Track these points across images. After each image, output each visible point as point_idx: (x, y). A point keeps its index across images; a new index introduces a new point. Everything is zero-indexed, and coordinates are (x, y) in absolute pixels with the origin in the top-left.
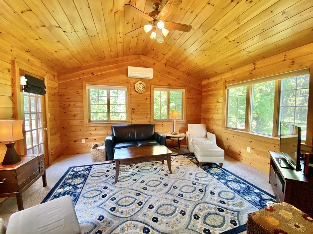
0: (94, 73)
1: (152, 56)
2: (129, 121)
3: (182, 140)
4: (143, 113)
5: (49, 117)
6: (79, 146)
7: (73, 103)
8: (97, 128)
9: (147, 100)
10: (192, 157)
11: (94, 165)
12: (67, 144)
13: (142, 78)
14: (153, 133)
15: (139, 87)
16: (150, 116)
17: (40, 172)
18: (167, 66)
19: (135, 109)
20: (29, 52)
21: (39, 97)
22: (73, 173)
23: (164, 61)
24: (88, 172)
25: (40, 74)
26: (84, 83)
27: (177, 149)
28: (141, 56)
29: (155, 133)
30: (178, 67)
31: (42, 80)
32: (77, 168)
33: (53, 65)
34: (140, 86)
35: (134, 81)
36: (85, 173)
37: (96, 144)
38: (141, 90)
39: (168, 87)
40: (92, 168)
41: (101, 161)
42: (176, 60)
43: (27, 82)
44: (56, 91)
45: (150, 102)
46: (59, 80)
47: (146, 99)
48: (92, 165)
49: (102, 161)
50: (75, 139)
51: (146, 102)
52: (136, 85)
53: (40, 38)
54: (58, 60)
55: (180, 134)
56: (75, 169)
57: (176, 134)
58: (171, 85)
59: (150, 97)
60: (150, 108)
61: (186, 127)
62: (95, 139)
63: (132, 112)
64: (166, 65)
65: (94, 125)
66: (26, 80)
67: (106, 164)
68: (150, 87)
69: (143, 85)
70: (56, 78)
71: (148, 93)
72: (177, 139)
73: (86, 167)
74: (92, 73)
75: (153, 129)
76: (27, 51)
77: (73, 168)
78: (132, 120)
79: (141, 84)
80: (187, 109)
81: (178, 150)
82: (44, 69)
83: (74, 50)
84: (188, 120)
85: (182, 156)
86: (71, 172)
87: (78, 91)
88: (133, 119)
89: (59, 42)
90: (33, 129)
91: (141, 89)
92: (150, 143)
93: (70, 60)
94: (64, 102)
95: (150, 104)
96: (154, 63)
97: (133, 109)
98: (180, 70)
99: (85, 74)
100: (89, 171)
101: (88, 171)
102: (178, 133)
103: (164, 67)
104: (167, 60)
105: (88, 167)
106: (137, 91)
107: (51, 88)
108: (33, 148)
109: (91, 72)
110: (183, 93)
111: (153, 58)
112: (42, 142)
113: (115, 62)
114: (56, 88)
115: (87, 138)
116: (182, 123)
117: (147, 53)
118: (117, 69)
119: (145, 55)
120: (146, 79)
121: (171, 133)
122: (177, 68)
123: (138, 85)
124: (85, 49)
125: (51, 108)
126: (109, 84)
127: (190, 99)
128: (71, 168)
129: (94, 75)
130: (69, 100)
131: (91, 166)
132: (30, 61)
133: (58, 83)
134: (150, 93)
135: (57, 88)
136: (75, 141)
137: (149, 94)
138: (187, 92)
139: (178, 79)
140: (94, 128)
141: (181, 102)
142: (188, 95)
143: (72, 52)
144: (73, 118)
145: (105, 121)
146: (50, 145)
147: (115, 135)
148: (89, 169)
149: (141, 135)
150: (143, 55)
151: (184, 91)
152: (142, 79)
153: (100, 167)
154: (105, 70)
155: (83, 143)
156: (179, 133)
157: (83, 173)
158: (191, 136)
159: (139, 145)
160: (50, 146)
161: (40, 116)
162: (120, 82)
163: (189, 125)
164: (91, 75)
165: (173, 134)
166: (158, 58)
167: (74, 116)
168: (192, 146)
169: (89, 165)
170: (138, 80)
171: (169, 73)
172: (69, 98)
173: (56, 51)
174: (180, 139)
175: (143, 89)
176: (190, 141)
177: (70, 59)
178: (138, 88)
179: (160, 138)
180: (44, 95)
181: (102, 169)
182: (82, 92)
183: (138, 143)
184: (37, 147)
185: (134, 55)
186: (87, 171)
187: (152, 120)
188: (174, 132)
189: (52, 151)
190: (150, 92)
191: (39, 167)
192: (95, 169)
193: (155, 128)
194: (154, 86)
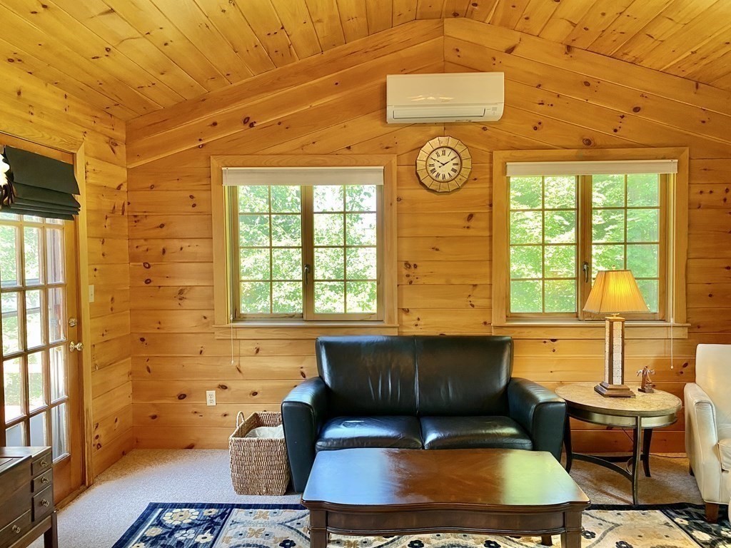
0: (251, 121)
1: (500, 14)
2: (390, 320)
3: (656, 429)
4: (454, 281)
5: (92, 299)
6: (196, 416)
7: (176, 244)
8: (262, 345)
9: (472, 223)
10: (714, 527)
11: (239, 506)
12: (154, 405)
13: (453, 120)
14: (503, 382)
15: (437, 165)
16: (490, 298)
17: (33, 520)
18: (576, 52)
19: (415, 266)
20: (19, 60)
21: (58, 226)
22: (159, 531)
23: (558, 31)
24: (210, 537)
25: (58, 139)
26: (214, 162)
27: (626, 474)
28: (445, 20)
29: (510, 380)
30: (635, 52)
31: (69, 162)
32: (175, 510)
33: (107, 102)
34: (443, 159)
35: (414, 137)
36: (199, 539)
37: (256, 416)
38: (447, 177)
39: (585, 152)
40: (229, 521)
41: (268, 493)
42: (623, 17)
43: (9, 175)
44: (121, 199)
45: (491, 229)
46: (131, 155)
47: (471, 216)
48: (233, 506)
49: (271, 494)
50: (182, 386)
51: (470, 232)
52: (422, 155)
53: (45, 6)
54: (121, 81)
55: (648, 396)
56: (168, 518)
57: (624, 394)
58: (599, 141)
59: (491, 205)
60: (491, 260)
61: (685, 358)
62: (255, 394)
63: (405, 281)
64: (569, 48)
65: (252, 334)
66: (7, 167)
67: (285, 507)
68: (491, 161)
69: (453, 155)
70: (121, 150)
71: (479, 189)
72: (629, 422)
73: (206, 512)
74: (246, 121)
75: (501, 360)
76: (11, 60)
77: (160, 510)
78: (405, 317)
79: (448, 151)
80: (691, 263)
81: (632, 478)
82: (75, 121)
83: (169, 34)
84: (696, 319)
85: (659, 516)
86: (152, 525)
87: (194, 194)
88: (407, 311)
89: (112, 11)
90: (30, 346)
91: (446, 171)
92: (488, 432)
93: (162, 77)
94: (146, 240)
95: (491, 240)
96: (510, 44)
97: (407, 265)
98: (646, 63)
99: (218, 125)
100: (216, 532)
101: (211, 532)
102: (634, 389)
103: (561, 61)
104: (575, 25)
105: (214, 511)
106: (427, 182)
107: (101, 190)
108: (26, 420)
109: (241, 117)
110: (665, 179)
111: (506, 24)
112: (64, 396)
113: (333, 64)
114: (119, 188)
115: (224, 387)
116: (662, 334)
117: (475, 5)
118: (345, 93)
119: (468, 15)
120: (470, 123)
121: (596, 390)
122: (631, 54)
123: (434, 156)
124: (209, 24)
125: (98, 267)
126: (308, 159)
127: (708, 207)
128: (153, 507)
129: (252, 125)
130: (164, 232)
131: (226, 509)
132: (22, 95)
133: (128, 169)
134: (491, 187)
135: (124, 188)
136: (182, 397)
137: (487, 191)
138: (690, 174)
139: (636, 110)
140: (251, 347)
141: (656, 227)
142: (696, 189)
143: (166, 44)
144: (175, 303)
145: (291, 317)
146: (91, 409)
147: (327, 380)
148: (218, 524)
149: (443, 389)
150: (456, 15)
151: (671, 168)
152: (449, 127)
153: (261, 520)
154: (295, 102)
155: (209, 404)
156: (642, 390)
157: (192, 536)
158: (710, 413)
159: (432, 437)
160: (91, 413)
161: (58, 296)
162: (355, 150)
163: (702, 349)
164: (240, 129)
165: (606, 392)
166: (527, 18)
167: (181, 293)
168: (718, 469)
169: (220, 506)
170: (433, 130)
171: (587, 84)
172: (162, 226)
173: (108, 50)
174: (647, 423)
175: (454, 170)
176: (706, 439)
177: (162, 74)
178: (433, 171)
179: (531, 413)
180: (72, 219)
181: (268, 530)
182: (210, 201)
183: (427, 424)
184: (43, 415)
185: (418, 23)
186: (207, 534)
187: (497, 319)
188: (611, 381)
189: (99, 432)
190: (487, 185)
191: (33, 499)
192: (240, 529)
193: (511, 356)
194: (507, 153)
